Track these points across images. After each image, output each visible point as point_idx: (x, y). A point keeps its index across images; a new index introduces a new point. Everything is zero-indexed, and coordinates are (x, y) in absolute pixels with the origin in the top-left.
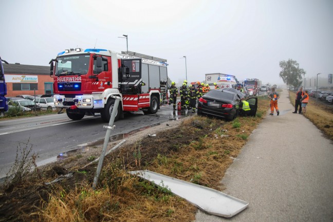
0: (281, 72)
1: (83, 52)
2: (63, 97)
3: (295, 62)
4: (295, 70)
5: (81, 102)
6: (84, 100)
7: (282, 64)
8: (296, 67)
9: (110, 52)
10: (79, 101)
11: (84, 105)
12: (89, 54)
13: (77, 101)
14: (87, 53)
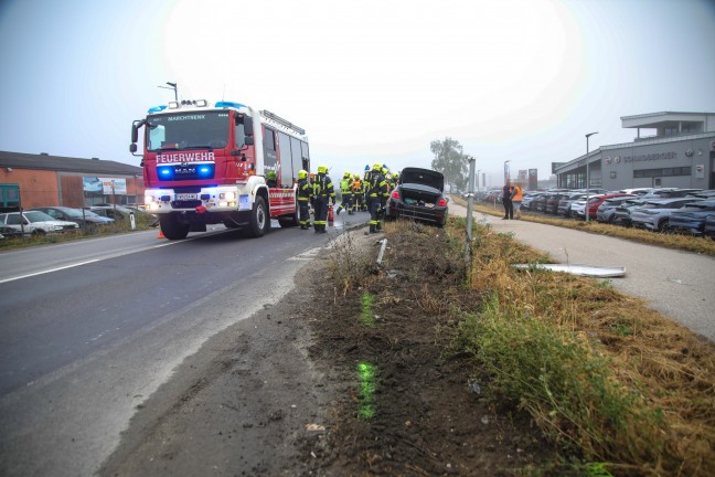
0: (434, 161)
1: (211, 107)
2: (170, 193)
3: (456, 143)
4: (457, 157)
5: (216, 200)
6: (222, 197)
7: (435, 147)
8: (459, 151)
9: (250, 110)
10: (212, 198)
11: (222, 205)
12: (228, 112)
13: (206, 197)
14: (221, 108)
